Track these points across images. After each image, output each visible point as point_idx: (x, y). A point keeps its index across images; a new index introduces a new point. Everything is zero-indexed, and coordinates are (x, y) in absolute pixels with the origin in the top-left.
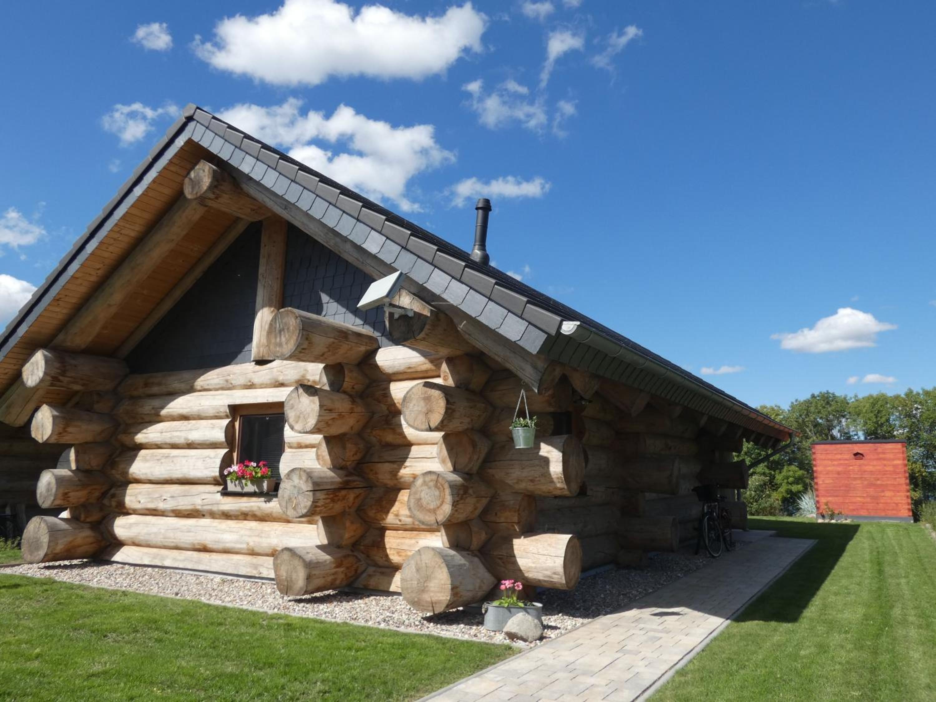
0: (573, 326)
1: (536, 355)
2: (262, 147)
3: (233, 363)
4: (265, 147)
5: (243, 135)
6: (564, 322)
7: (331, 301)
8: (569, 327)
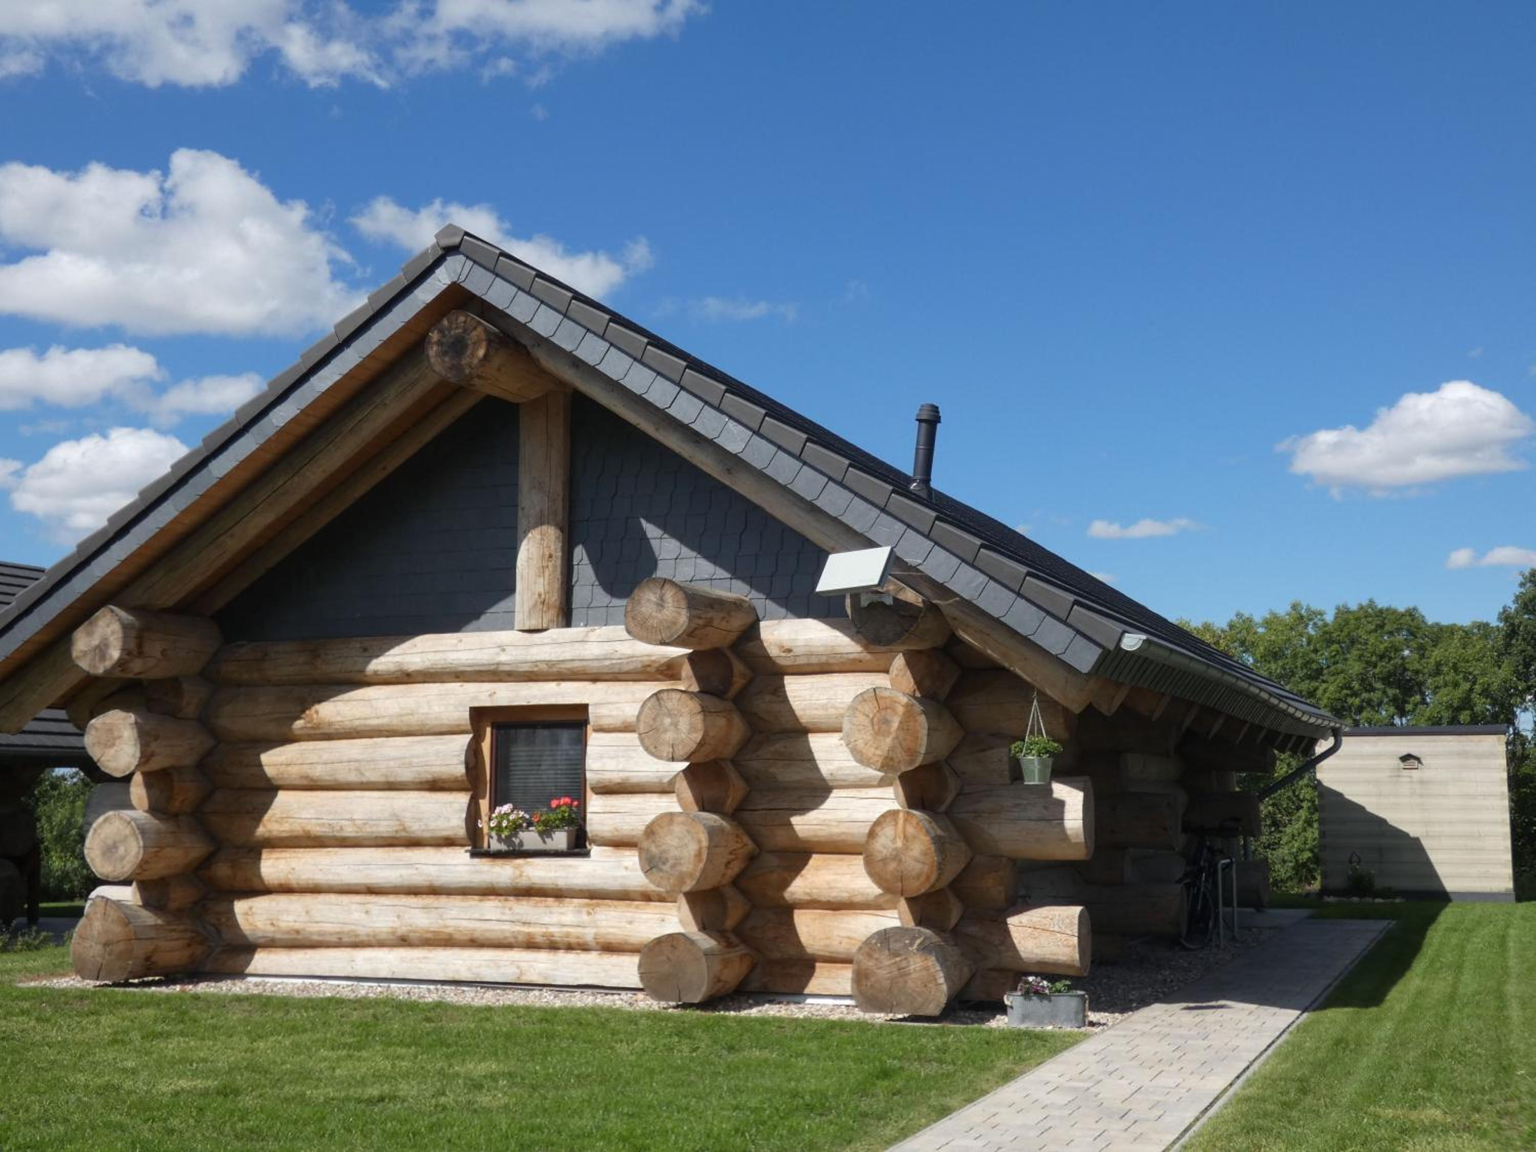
0: (1136, 641)
1: (1089, 674)
2: (574, 298)
3: (464, 629)
4: (578, 296)
5: (534, 273)
6: (1127, 635)
7: (666, 536)
8: (1132, 641)
